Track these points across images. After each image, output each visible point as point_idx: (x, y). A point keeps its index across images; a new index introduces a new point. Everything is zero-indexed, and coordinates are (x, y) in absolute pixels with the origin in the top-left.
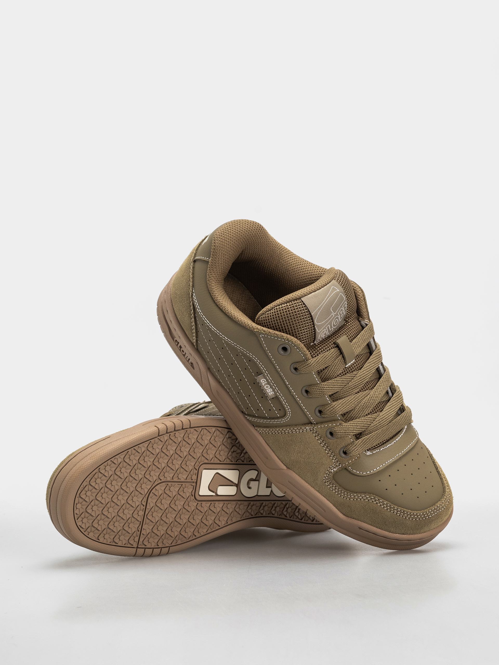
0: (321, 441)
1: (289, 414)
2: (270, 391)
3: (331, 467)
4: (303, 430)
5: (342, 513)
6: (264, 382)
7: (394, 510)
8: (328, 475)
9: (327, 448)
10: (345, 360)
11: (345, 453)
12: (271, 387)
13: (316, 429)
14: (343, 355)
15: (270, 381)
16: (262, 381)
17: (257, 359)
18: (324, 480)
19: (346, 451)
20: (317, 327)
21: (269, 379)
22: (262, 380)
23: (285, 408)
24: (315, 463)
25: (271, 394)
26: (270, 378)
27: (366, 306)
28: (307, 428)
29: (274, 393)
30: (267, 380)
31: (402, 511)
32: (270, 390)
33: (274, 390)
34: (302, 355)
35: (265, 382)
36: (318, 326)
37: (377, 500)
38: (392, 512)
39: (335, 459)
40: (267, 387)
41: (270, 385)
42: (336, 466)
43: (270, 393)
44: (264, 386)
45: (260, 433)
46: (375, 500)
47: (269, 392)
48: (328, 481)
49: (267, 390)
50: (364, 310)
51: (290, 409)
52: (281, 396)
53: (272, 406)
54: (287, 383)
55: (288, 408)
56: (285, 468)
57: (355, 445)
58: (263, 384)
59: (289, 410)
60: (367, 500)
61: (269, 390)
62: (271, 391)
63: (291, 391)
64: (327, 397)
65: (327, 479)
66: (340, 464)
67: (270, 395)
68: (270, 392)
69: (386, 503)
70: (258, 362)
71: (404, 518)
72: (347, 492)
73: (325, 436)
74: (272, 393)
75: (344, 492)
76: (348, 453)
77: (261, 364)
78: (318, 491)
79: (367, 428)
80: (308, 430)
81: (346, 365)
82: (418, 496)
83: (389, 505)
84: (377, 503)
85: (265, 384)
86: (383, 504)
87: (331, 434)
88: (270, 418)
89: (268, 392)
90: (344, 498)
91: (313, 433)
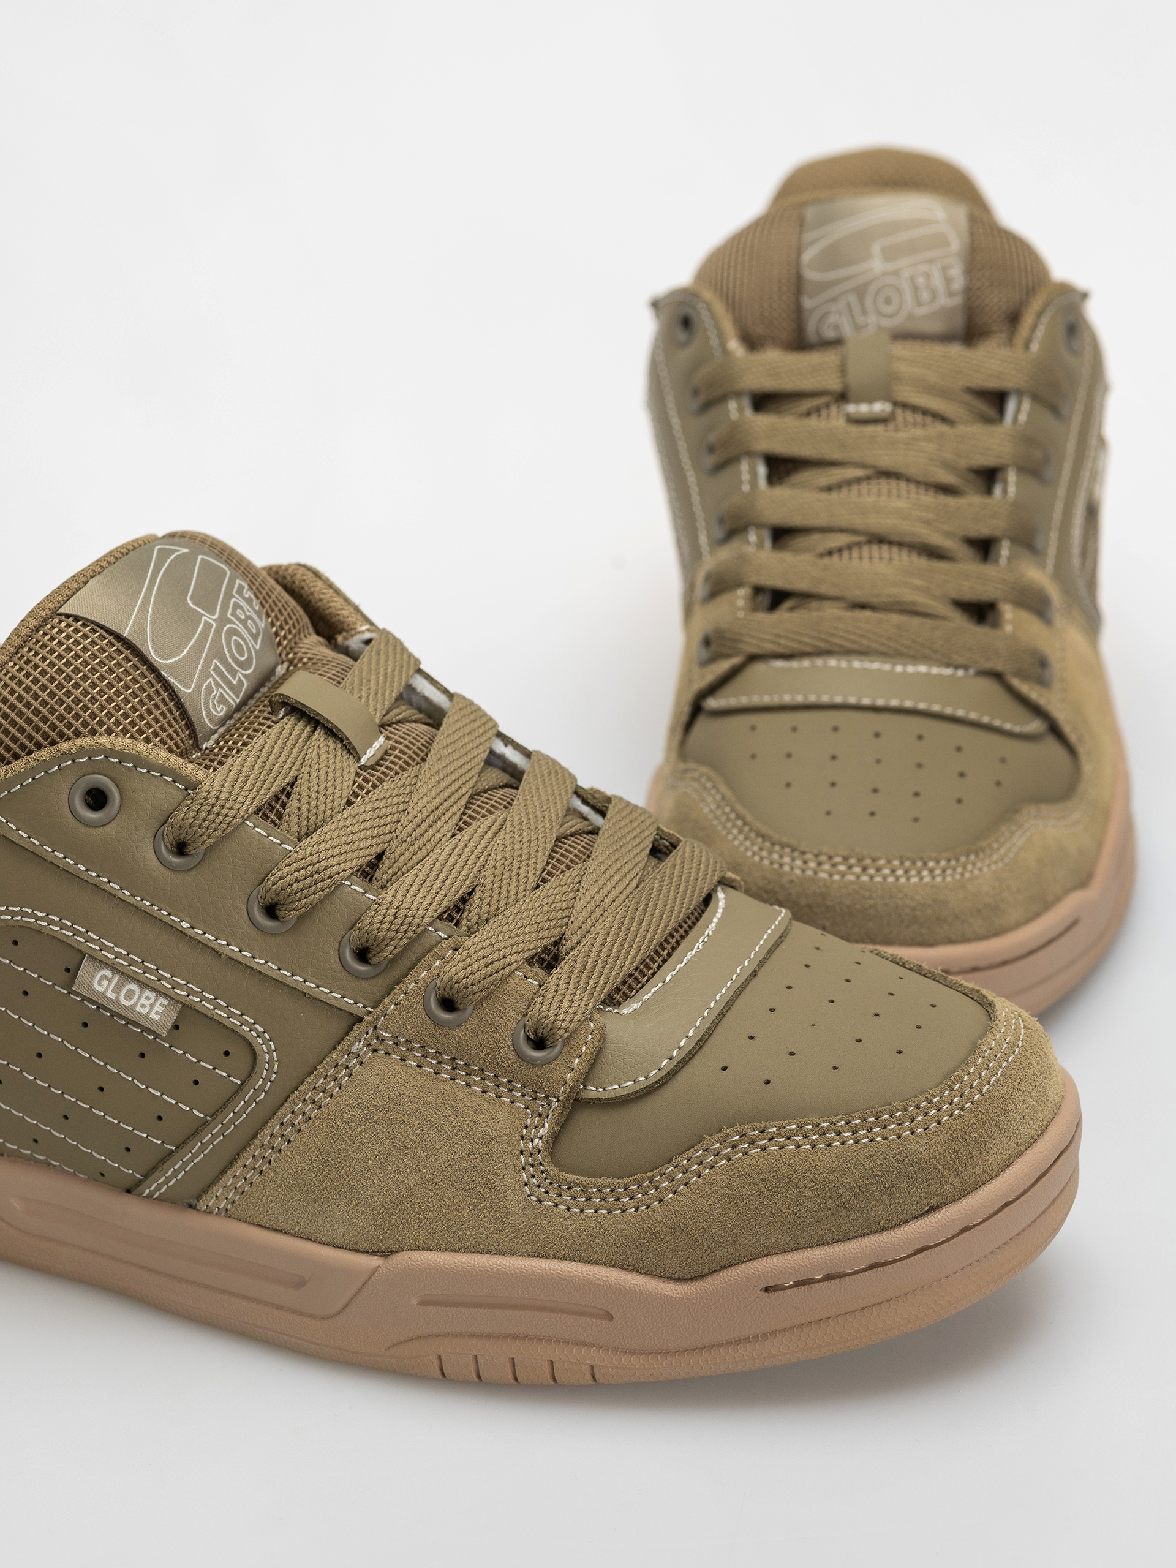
0: (434, 1062)
1: (265, 1046)
2: (147, 1003)
3: (525, 1131)
4: (347, 1067)
5: (670, 1278)
6: (108, 985)
7: (839, 1133)
8: (532, 1166)
9: (467, 1074)
10: (342, 741)
11: (539, 1043)
12: (144, 985)
13: (386, 1029)
14: (324, 727)
15: (124, 963)
16: (100, 984)
17: (30, 911)
18: (529, 1196)
19: (536, 1033)
20: (171, 673)
21: (118, 955)
22: (97, 978)
23: (238, 1030)
24: (462, 1159)
25: (157, 1013)
26: (116, 949)
27: (338, 592)
28: (354, 1049)
29: (166, 1002)
30: (114, 969)
31: (872, 1119)
32: (148, 998)
33: (159, 992)
34: (170, 779)
35: (110, 980)
36: (170, 667)
37: (757, 1136)
38: (837, 1143)
39: (523, 1095)
40: (129, 995)
41: (133, 979)
42: (540, 1115)
43: (154, 1011)
44: (117, 1002)
45: (227, 1210)
46: (752, 1143)
47: (147, 1010)
48: (547, 1192)
49: (138, 1008)
50: (336, 604)
51: (257, 1026)
52: (196, 994)
53: (195, 1060)
54: (185, 925)
55: (247, 1024)
56: (375, 1261)
57: (556, 991)
58: (110, 995)
59: (256, 1030)
60: (724, 1161)
61: (143, 1001)
62: (152, 1001)
63: (217, 948)
64: (349, 883)
65: (539, 1186)
66: (547, 1097)
67: (157, 1017)
68: (152, 1006)
69: (794, 1127)
70: (41, 919)
71: (894, 1140)
72: (637, 1182)
73: (431, 1027)
74: (161, 1005)
75: (626, 1189)
76: (546, 1031)
77: (56, 919)
78: (536, 1255)
79: (566, 925)
80: (365, 1053)
81: (359, 759)
82: (898, 1049)
83: (810, 1127)
84: (764, 1149)
85: (117, 990)
86: (788, 1138)
87: (448, 1004)
88: (215, 1114)
89: (144, 1011)
90: (637, 1209)
91: (386, 1053)
